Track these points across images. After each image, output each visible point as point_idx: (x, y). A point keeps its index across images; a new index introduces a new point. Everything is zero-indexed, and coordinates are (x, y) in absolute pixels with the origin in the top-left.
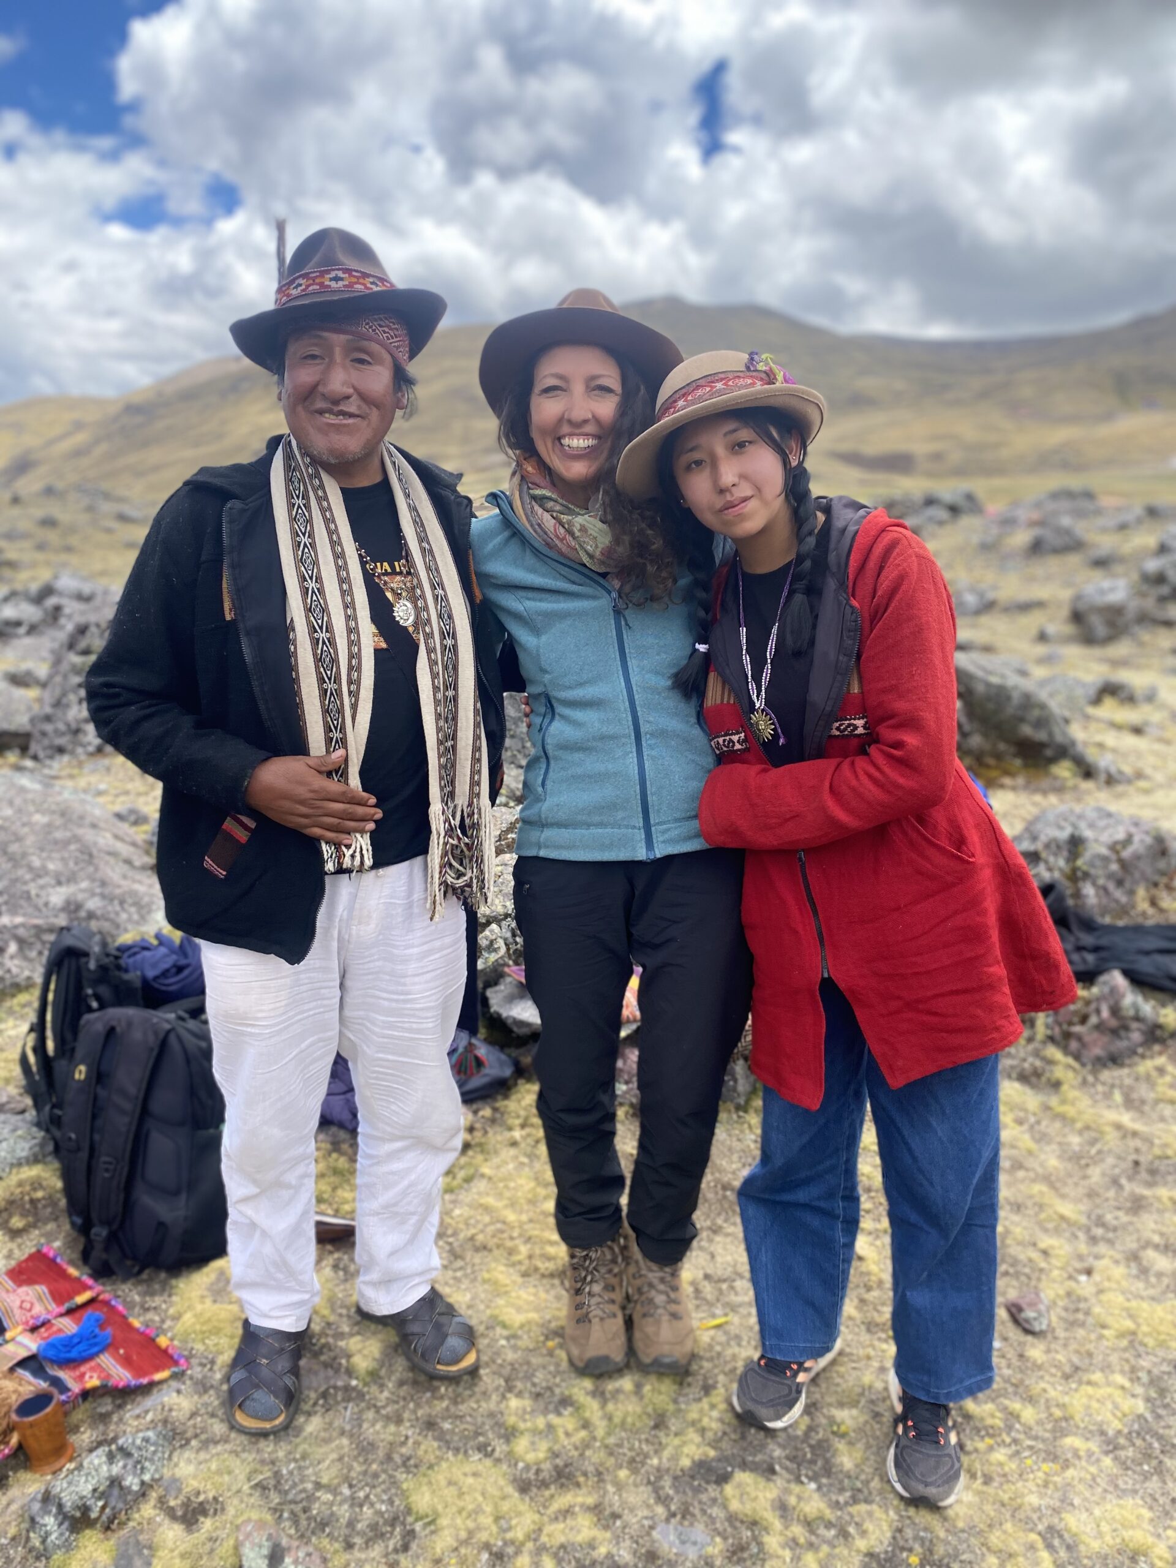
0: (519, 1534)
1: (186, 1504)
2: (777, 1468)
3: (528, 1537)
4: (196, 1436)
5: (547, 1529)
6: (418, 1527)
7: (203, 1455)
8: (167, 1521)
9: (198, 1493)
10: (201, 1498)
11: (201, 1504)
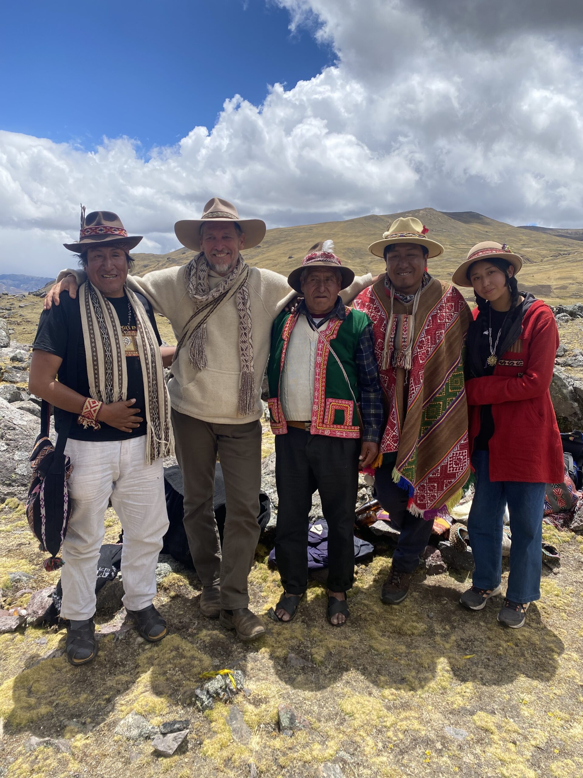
0: (388, 724)
1: (254, 699)
2: (496, 712)
3: (392, 725)
4: (254, 677)
5: (399, 724)
6: (347, 717)
7: (258, 683)
8: (247, 704)
9: (258, 695)
10: (260, 697)
11: (260, 699)
